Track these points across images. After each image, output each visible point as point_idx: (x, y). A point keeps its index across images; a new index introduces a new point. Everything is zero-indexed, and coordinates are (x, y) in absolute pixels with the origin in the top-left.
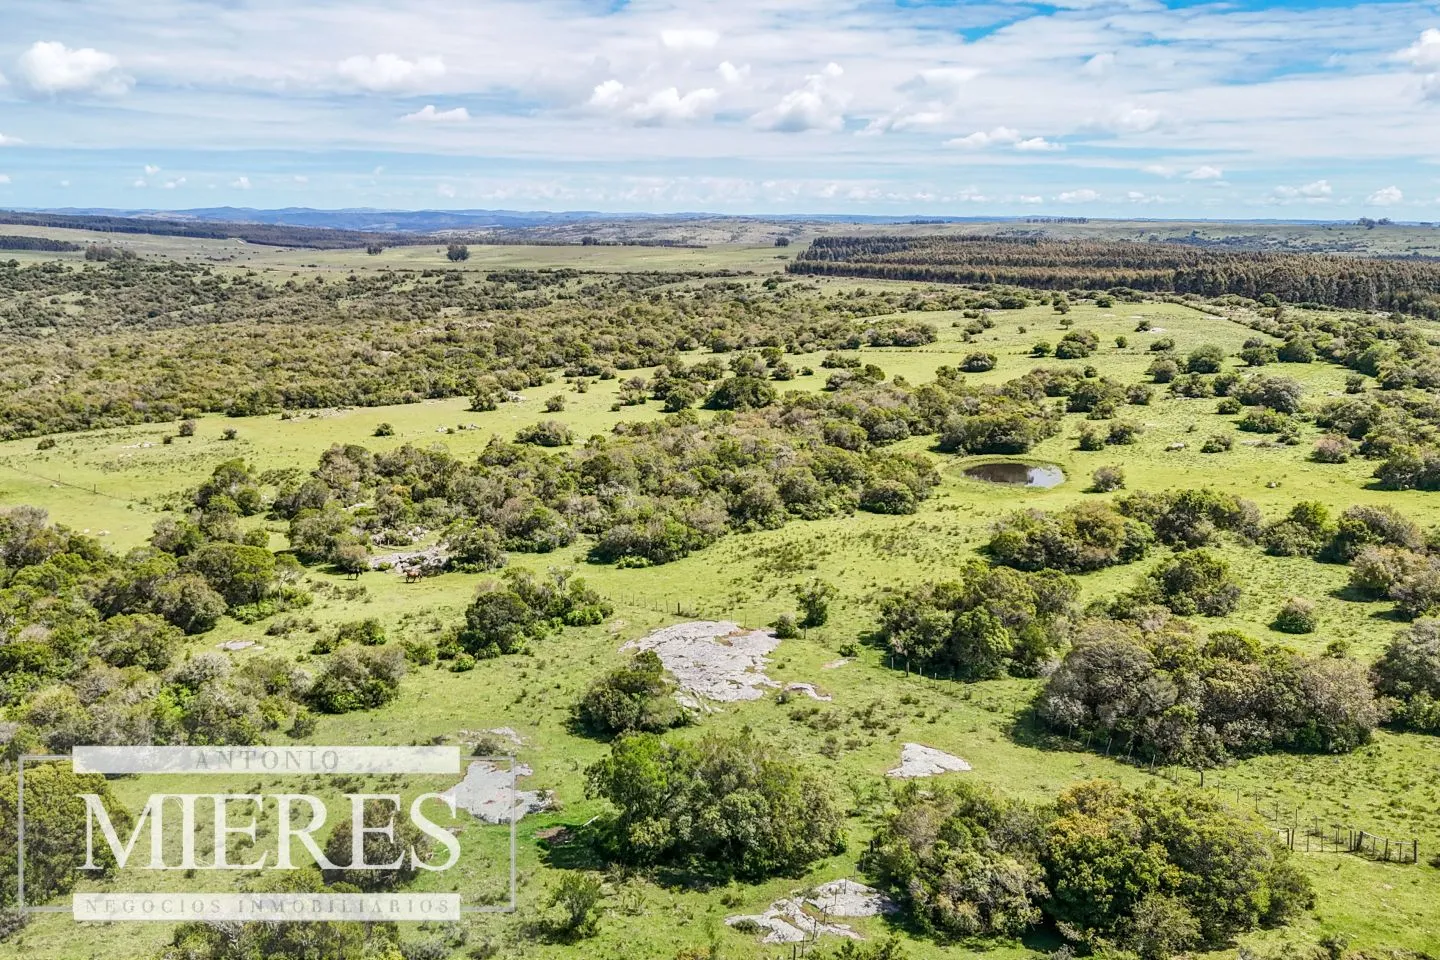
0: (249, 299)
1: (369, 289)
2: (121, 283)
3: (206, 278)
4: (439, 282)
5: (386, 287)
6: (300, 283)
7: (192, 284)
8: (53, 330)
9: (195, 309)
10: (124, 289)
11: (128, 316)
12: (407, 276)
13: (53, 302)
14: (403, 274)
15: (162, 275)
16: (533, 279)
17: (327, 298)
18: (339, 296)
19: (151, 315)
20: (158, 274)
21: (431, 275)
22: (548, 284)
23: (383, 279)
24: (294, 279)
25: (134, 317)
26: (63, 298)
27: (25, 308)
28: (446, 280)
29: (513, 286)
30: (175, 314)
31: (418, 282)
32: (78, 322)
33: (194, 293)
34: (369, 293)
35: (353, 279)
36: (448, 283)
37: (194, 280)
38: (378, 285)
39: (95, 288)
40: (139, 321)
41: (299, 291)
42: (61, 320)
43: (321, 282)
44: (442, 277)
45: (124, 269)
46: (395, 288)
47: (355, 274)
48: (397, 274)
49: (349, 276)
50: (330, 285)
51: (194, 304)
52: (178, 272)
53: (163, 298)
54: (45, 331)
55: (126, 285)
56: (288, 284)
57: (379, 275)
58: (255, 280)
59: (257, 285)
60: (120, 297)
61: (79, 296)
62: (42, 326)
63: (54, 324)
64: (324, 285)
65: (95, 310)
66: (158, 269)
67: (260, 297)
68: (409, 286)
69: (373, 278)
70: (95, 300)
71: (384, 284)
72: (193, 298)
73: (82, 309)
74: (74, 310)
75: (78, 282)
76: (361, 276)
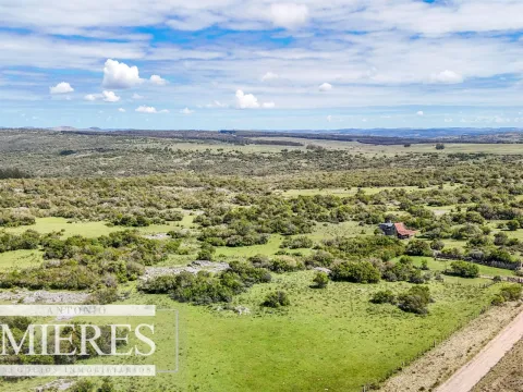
0: (360, 162)
1: (403, 160)
2: (319, 157)
3: (346, 155)
4: (429, 157)
6: (378, 157)
10: (320, 159)
11: (321, 168)
12: (417, 155)
13: (299, 162)
15: (332, 154)
16: (466, 156)
17: (387, 162)
18: (391, 162)
19: (328, 167)
20: (330, 154)
22: (472, 159)
24: (376, 156)
25: (323, 167)
26: (301, 161)
27: (291, 164)
28: (432, 156)
29: (458, 159)
30: (335, 167)
31: (421, 157)
32: (306, 169)
33: (342, 160)
37: (342, 156)
38: (406, 158)
39: (311, 158)
40: (324, 169)
41: (377, 160)
42: (300, 168)
45: (320, 152)
46: (412, 159)
47: (398, 154)
48: (414, 154)
49: (396, 155)
50: (388, 158)
51: (342, 164)
52: (337, 153)
53: (332, 162)
54: (296, 171)
55: (321, 157)
56: (374, 158)
57: (407, 155)
58: (362, 156)
59: (363, 158)
60: (319, 161)
61: (306, 161)
62: (295, 169)
63: (298, 169)
64: (386, 158)
65: (311, 165)
66: (330, 152)
67: (363, 162)
68: (417, 159)
69: (404, 156)
70: (311, 162)
71: (408, 158)
72: (341, 162)
73: (306, 165)
74: (304, 165)
75: (306, 156)
76: (400, 154)
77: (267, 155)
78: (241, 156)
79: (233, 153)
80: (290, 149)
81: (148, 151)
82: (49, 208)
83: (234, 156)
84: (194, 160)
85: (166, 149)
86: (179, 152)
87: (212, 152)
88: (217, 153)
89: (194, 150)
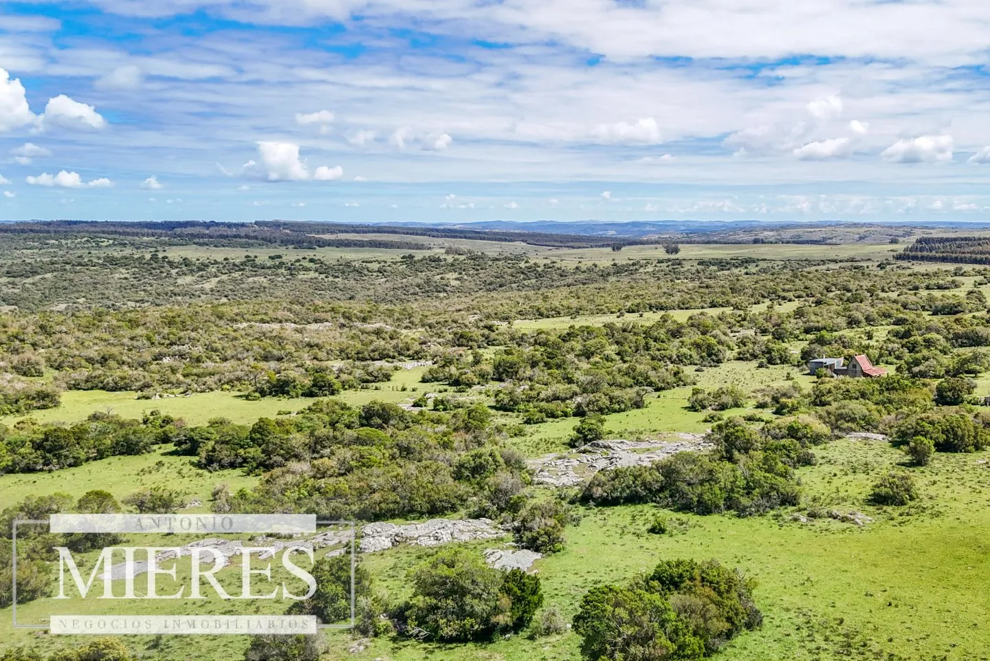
0: (556, 277)
1: (626, 271)
2: (479, 268)
3: (527, 265)
4: (668, 266)
5: (636, 269)
6: (584, 268)
7: (521, 268)
8: (445, 295)
9: (526, 282)
10: (481, 271)
11: (488, 287)
12: (648, 263)
13: (442, 278)
14: (645, 262)
15: (500, 263)
16: (728, 264)
17: (602, 276)
18: (609, 274)
19: (501, 286)
20: (498, 262)
21: (662, 262)
22: (737, 267)
23: (634, 264)
24: (580, 265)
25: (491, 287)
26: (447, 276)
27: (428, 281)
28: (672, 265)
29: (715, 268)
30: (513, 285)
31: (656, 266)
32: (458, 290)
33: (523, 273)
34: (626, 273)
35: (615, 265)
36: (675, 267)
37: (521, 265)
38: (631, 268)
39: (464, 270)
40: (494, 289)
41: (585, 272)
42: (448, 289)
43: (596, 266)
44: (670, 263)
45: (477, 260)
46: (642, 270)
47: (616, 262)
48: (642, 262)
49: (612, 263)
50: (602, 268)
51: (524, 279)
52: (510, 261)
53: (505, 276)
54: (442, 295)
55: (482, 269)
56: (577, 268)
57: (631, 262)
58: (557, 265)
59: (558, 269)
60: (481, 275)
61: (456, 275)
62: (439, 292)
63: (445, 291)
64: (598, 269)
65: (467, 283)
66: (497, 260)
67: (561, 276)
68: (650, 269)
69: (627, 264)
70: (465, 277)
71: (634, 268)
72: (522, 276)
73: (459, 282)
74: (454, 283)
75: (452, 267)
76: (619, 263)
77: (375, 266)
78: (324, 269)
79: (306, 264)
80: (419, 255)
81: (113, 262)
82: (40, 374)
83: (308, 270)
84: (224, 277)
85: (154, 258)
86: (186, 262)
87: (258, 261)
88: (269, 263)
89: (220, 258)
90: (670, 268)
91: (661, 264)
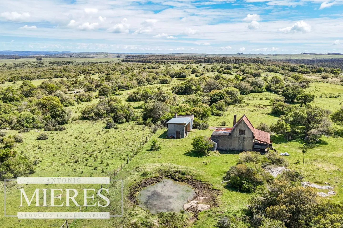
1: (19, 66)
4: (37, 64)
5: (24, 65)
14: (27, 63)
16: (61, 63)
17: (8, 68)
18: (11, 68)
21: (35, 63)
23: (22, 64)
28: (39, 64)
29: (56, 65)
31: (32, 64)
35: (14, 64)
36: (40, 64)
38: (21, 65)
41: (1, 67)
43: (6, 65)
44: (38, 63)
46: (26, 66)
47: (15, 63)
48: (26, 63)
49: (13, 63)
50: (9, 65)
57: (21, 63)
64: (7, 65)
68: (29, 65)
71: (23, 65)
90: (38, 65)
91: (34, 64)
